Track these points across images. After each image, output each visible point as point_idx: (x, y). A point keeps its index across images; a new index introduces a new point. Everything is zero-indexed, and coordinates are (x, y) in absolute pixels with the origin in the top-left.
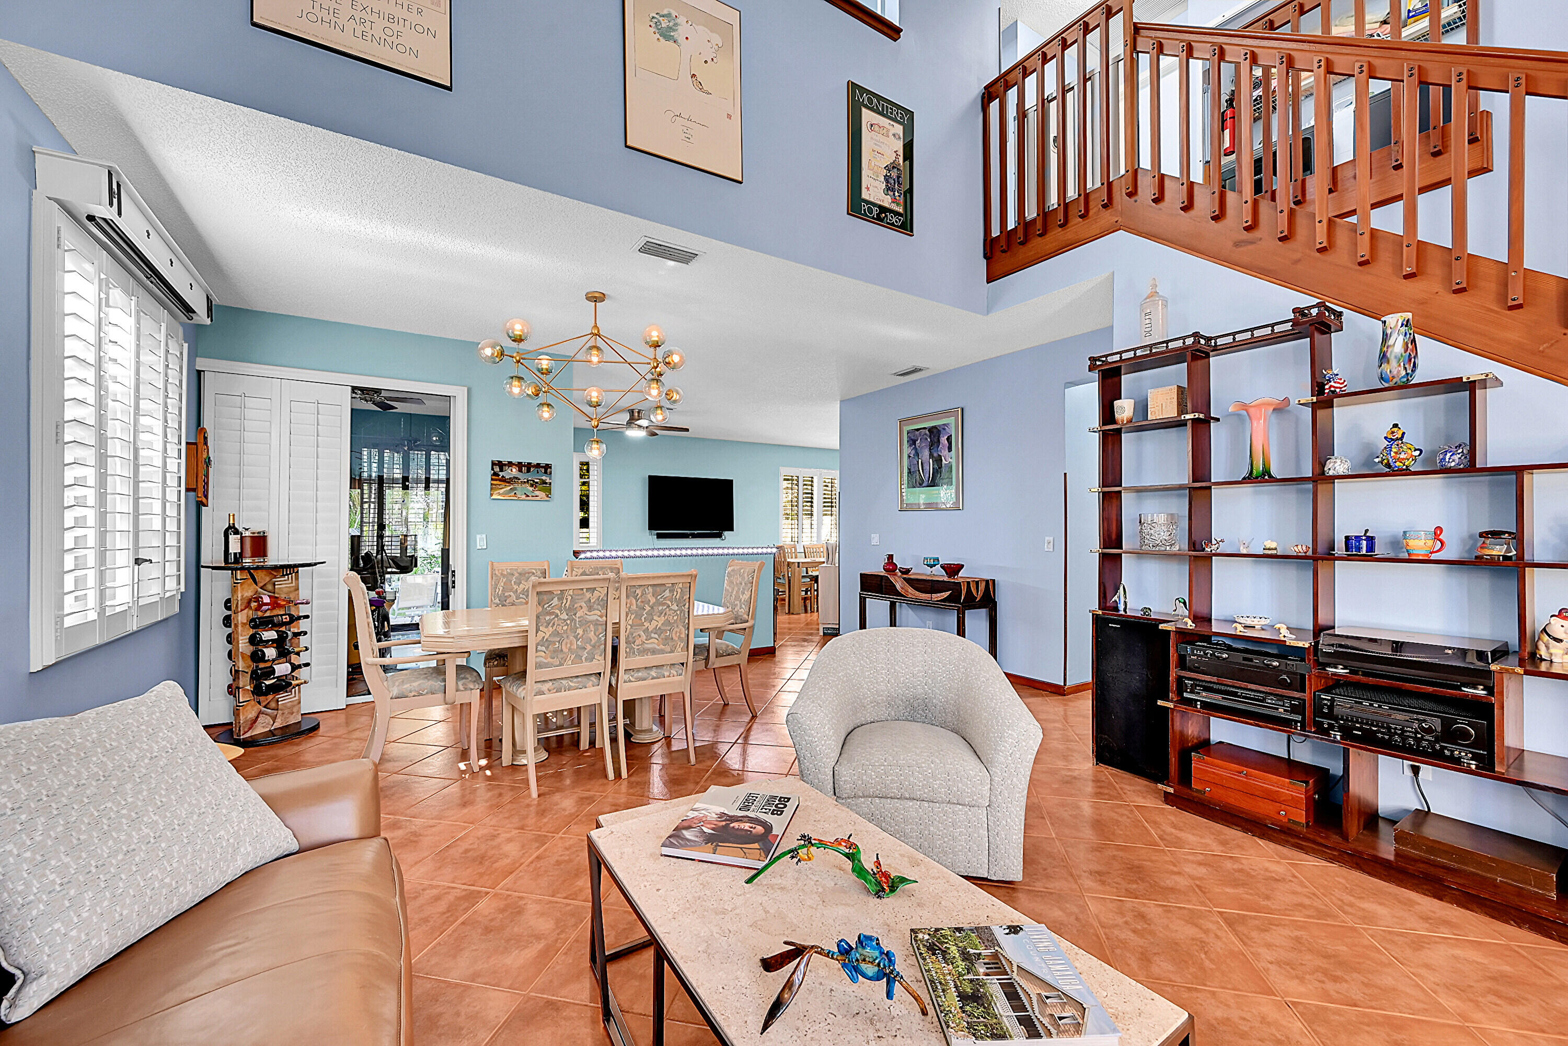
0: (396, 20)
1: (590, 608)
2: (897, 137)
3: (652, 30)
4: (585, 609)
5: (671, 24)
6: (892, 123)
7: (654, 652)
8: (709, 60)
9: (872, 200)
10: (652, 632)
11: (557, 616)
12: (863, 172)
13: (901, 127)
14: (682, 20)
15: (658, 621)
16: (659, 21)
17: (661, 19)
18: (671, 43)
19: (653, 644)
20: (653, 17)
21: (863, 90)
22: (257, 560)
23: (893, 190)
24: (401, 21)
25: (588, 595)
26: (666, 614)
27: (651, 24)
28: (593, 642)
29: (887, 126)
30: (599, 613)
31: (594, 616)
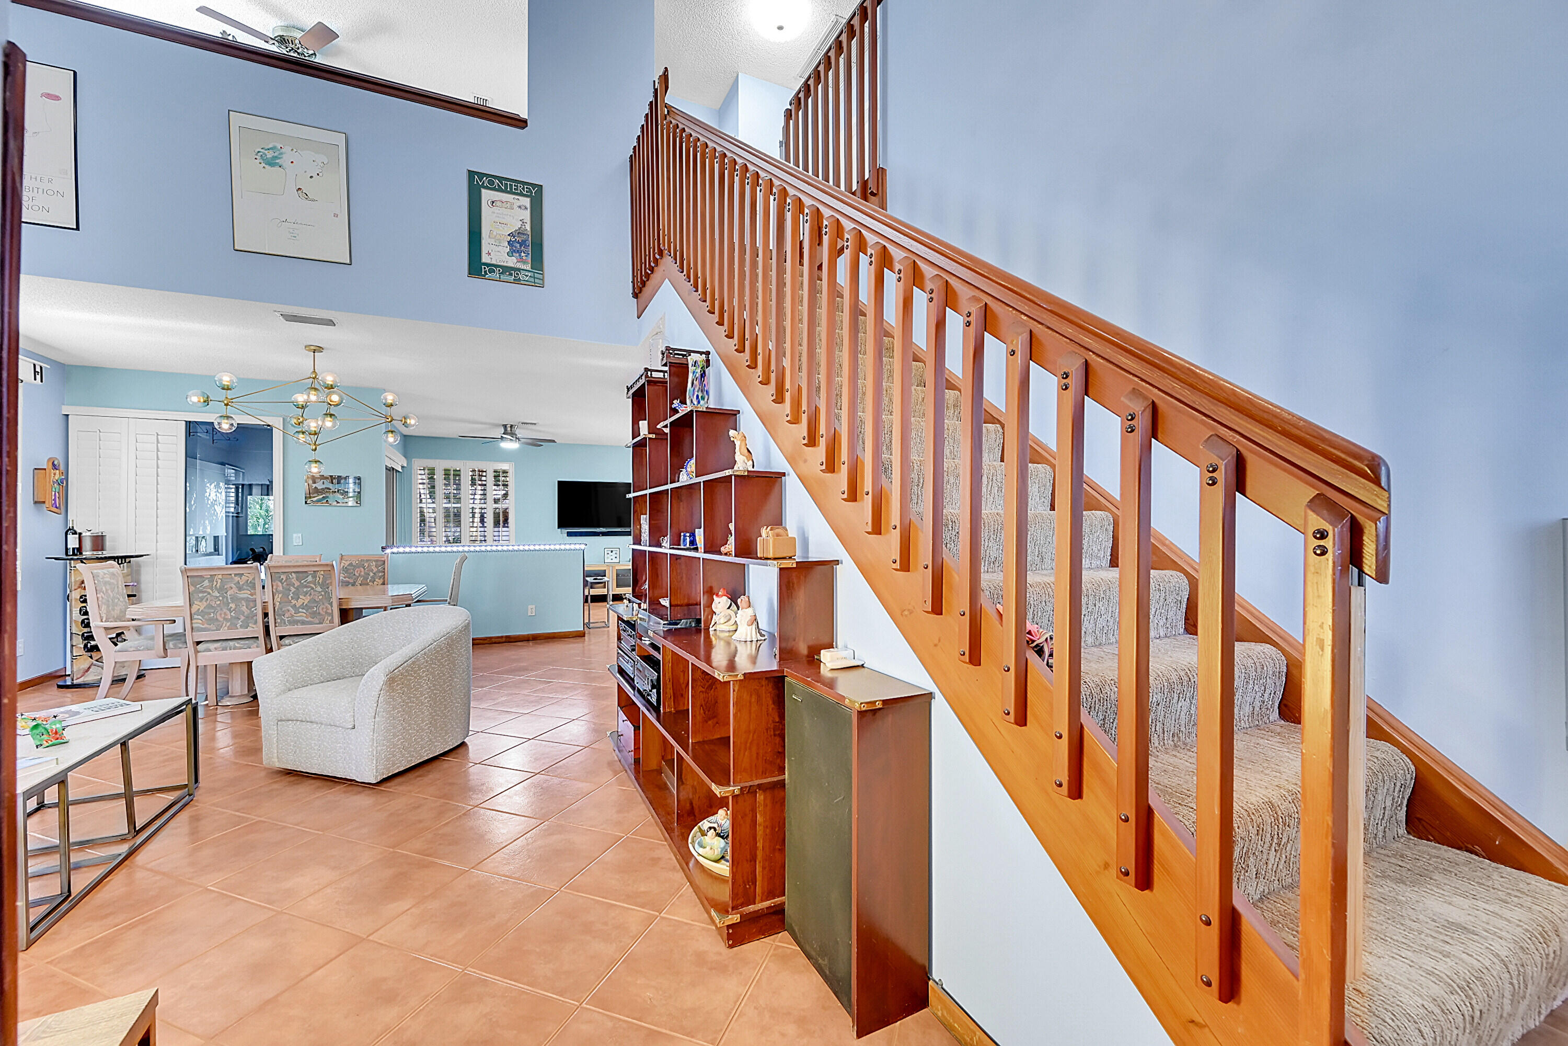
0: (31, 189)
1: (240, 589)
2: (523, 208)
3: (258, 161)
4: (235, 589)
5: (276, 154)
6: (517, 197)
7: (303, 623)
8: (315, 175)
9: (494, 262)
10: (299, 607)
11: (209, 594)
12: (483, 242)
13: (528, 200)
14: (287, 149)
15: (304, 600)
16: (264, 154)
17: (266, 152)
18: (277, 168)
19: (301, 616)
20: (259, 152)
21: (481, 175)
22: (95, 553)
23: (519, 252)
24: (36, 190)
25: (237, 579)
26: (311, 594)
27: (257, 157)
28: (246, 613)
29: (512, 201)
30: (249, 593)
31: (245, 594)
